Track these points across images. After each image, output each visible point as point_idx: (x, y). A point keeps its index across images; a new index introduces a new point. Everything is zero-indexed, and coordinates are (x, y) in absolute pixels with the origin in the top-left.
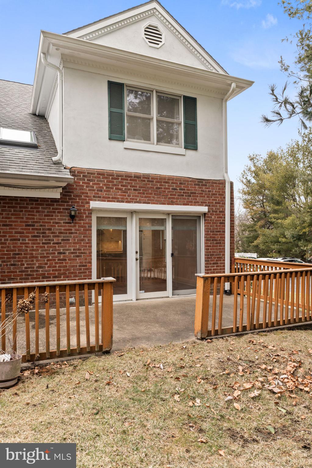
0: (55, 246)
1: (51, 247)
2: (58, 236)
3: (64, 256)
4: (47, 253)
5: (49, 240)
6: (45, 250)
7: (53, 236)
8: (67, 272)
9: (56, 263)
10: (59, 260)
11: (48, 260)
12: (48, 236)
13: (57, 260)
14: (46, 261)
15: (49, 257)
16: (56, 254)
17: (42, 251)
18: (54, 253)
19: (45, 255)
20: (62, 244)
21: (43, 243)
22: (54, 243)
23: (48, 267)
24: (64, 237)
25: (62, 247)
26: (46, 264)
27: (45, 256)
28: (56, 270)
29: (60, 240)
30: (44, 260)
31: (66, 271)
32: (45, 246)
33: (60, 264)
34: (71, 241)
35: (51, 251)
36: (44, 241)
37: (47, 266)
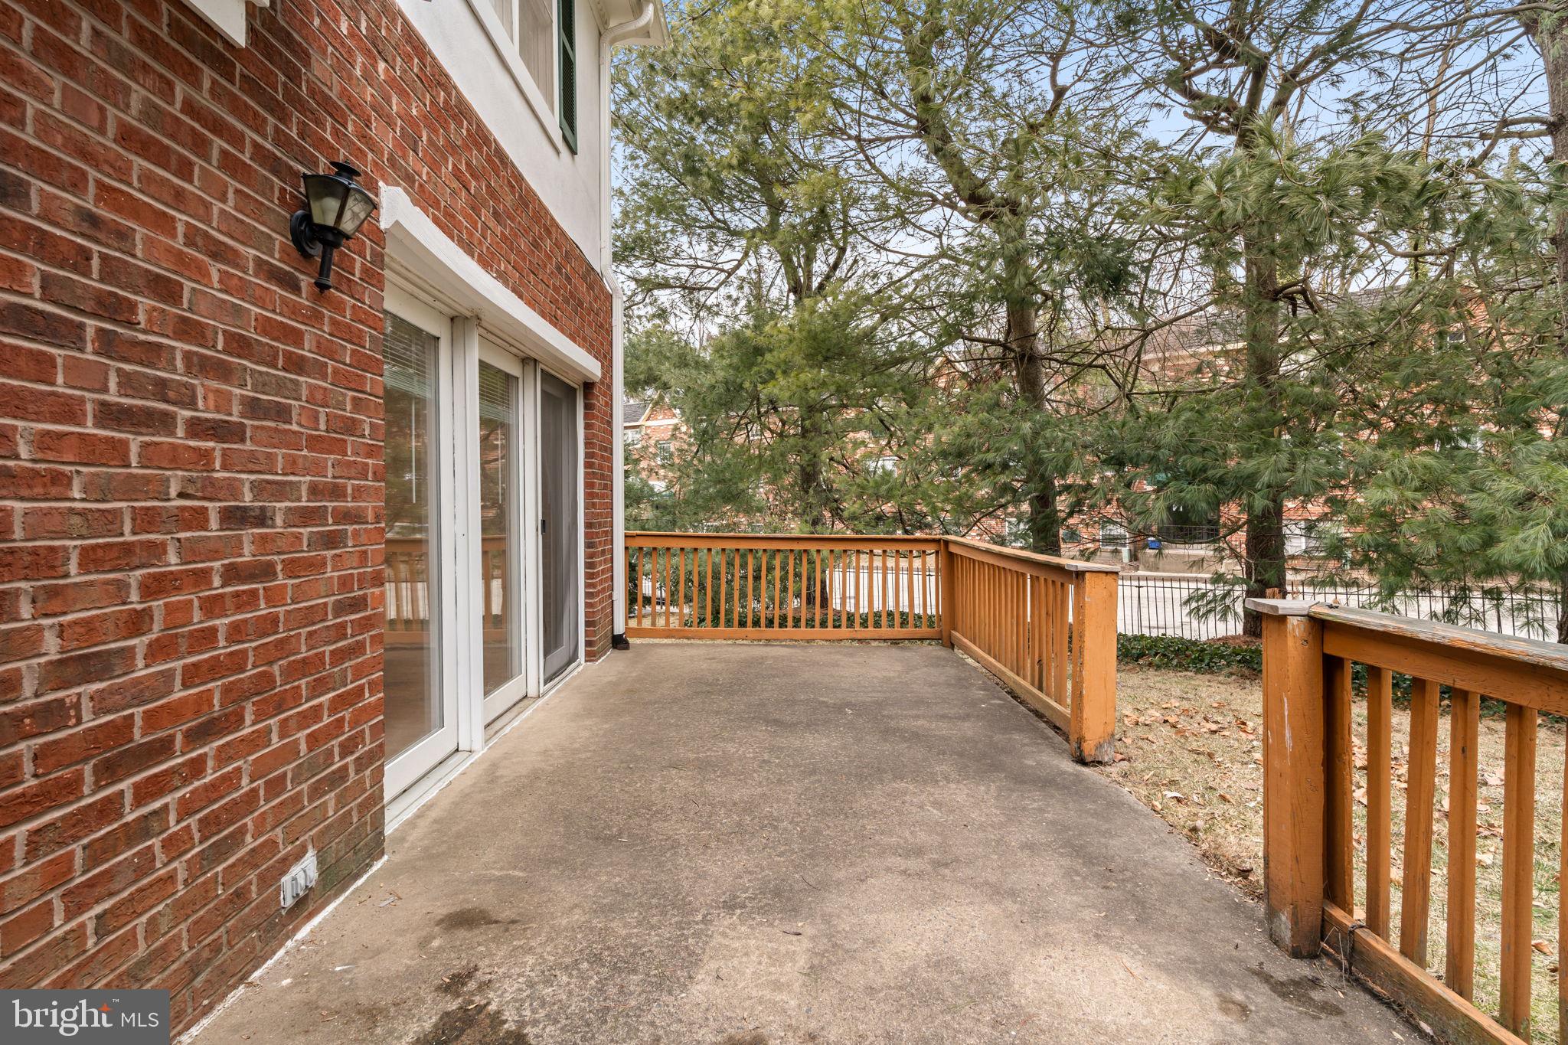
0: (206, 455)
1: (174, 458)
2: (223, 372)
3: (264, 538)
4: (146, 520)
5: (161, 389)
6: (131, 488)
7: (188, 356)
8: (276, 669)
9: (213, 606)
10: (232, 574)
11: (153, 588)
12: (153, 353)
13: (217, 582)
14: (134, 596)
15: (157, 550)
16: (214, 522)
17: (99, 490)
18: (199, 519)
19: (129, 537)
20: (248, 446)
21: (109, 415)
22: (196, 428)
23: (158, 651)
24: (262, 384)
25: (251, 463)
26: (137, 623)
27: (128, 549)
28: (214, 669)
29: (236, 409)
30: (120, 589)
31: (271, 663)
32: (125, 444)
33: (239, 608)
34: (295, 427)
35: (173, 493)
36: (112, 397)
37: (140, 643)
